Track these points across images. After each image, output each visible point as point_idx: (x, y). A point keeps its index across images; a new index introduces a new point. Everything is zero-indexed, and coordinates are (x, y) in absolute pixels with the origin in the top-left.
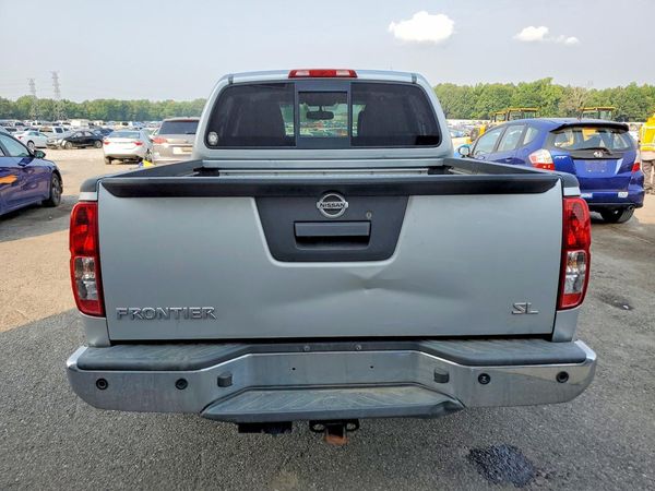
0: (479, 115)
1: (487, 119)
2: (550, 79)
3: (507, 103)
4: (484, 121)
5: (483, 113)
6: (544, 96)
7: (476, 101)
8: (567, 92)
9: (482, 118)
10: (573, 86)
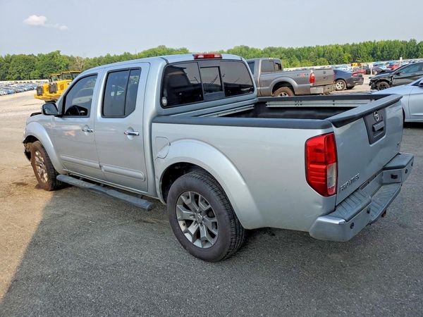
0: (14, 78)
1: (20, 79)
2: (59, 52)
3: (33, 68)
4: (19, 81)
5: (16, 75)
6: (58, 63)
7: (8, 67)
8: (72, 59)
9: (16, 79)
10: (75, 56)
